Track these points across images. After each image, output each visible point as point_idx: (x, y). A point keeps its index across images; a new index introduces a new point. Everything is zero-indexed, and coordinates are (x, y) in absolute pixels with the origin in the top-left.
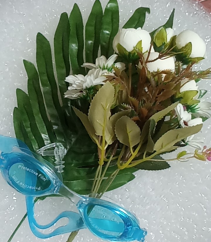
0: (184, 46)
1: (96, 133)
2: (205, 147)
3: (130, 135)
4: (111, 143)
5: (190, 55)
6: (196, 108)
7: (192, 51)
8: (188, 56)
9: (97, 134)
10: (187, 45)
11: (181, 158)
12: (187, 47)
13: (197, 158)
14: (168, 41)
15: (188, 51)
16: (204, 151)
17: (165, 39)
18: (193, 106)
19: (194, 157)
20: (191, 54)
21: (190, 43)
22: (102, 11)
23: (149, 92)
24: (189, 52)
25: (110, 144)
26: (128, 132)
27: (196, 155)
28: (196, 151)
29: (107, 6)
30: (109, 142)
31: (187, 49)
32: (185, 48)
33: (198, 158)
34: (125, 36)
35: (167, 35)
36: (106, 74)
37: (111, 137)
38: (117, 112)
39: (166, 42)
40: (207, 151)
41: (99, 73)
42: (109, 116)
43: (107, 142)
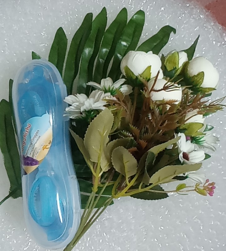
0: (196, 74)
1: (90, 159)
2: (207, 181)
3: (127, 165)
4: (107, 170)
5: (201, 85)
6: (201, 140)
7: (204, 81)
8: (199, 85)
9: (91, 161)
10: (198, 74)
11: (180, 190)
12: (199, 76)
13: (197, 192)
14: (179, 67)
15: (199, 80)
16: (205, 185)
17: (177, 63)
18: (198, 138)
19: (195, 190)
20: (203, 83)
21: (202, 73)
22: (127, 21)
23: (152, 120)
24: (201, 81)
25: (105, 171)
26: (124, 162)
27: (196, 189)
28: (197, 185)
29: (133, 17)
30: (104, 169)
31: (198, 78)
32: (196, 77)
33: (199, 192)
34: (134, 60)
35: (179, 60)
36: (107, 98)
37: (107, 163)
38: (115, 139)
39: (177, 67)
40: (209, 185)
41: (101, 96)
42: (107, 142)
43: (102, 169)
